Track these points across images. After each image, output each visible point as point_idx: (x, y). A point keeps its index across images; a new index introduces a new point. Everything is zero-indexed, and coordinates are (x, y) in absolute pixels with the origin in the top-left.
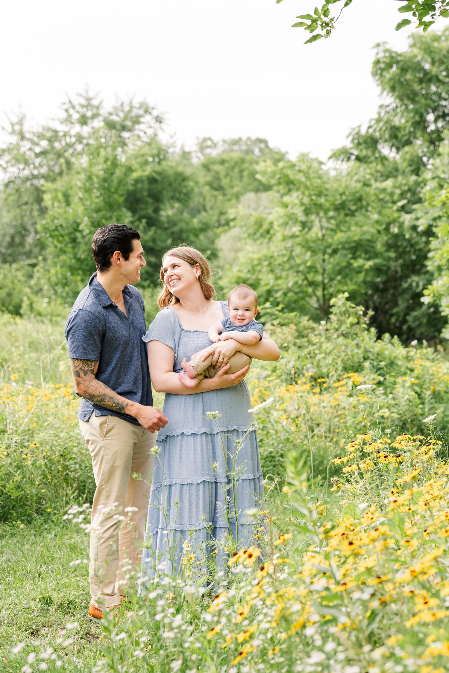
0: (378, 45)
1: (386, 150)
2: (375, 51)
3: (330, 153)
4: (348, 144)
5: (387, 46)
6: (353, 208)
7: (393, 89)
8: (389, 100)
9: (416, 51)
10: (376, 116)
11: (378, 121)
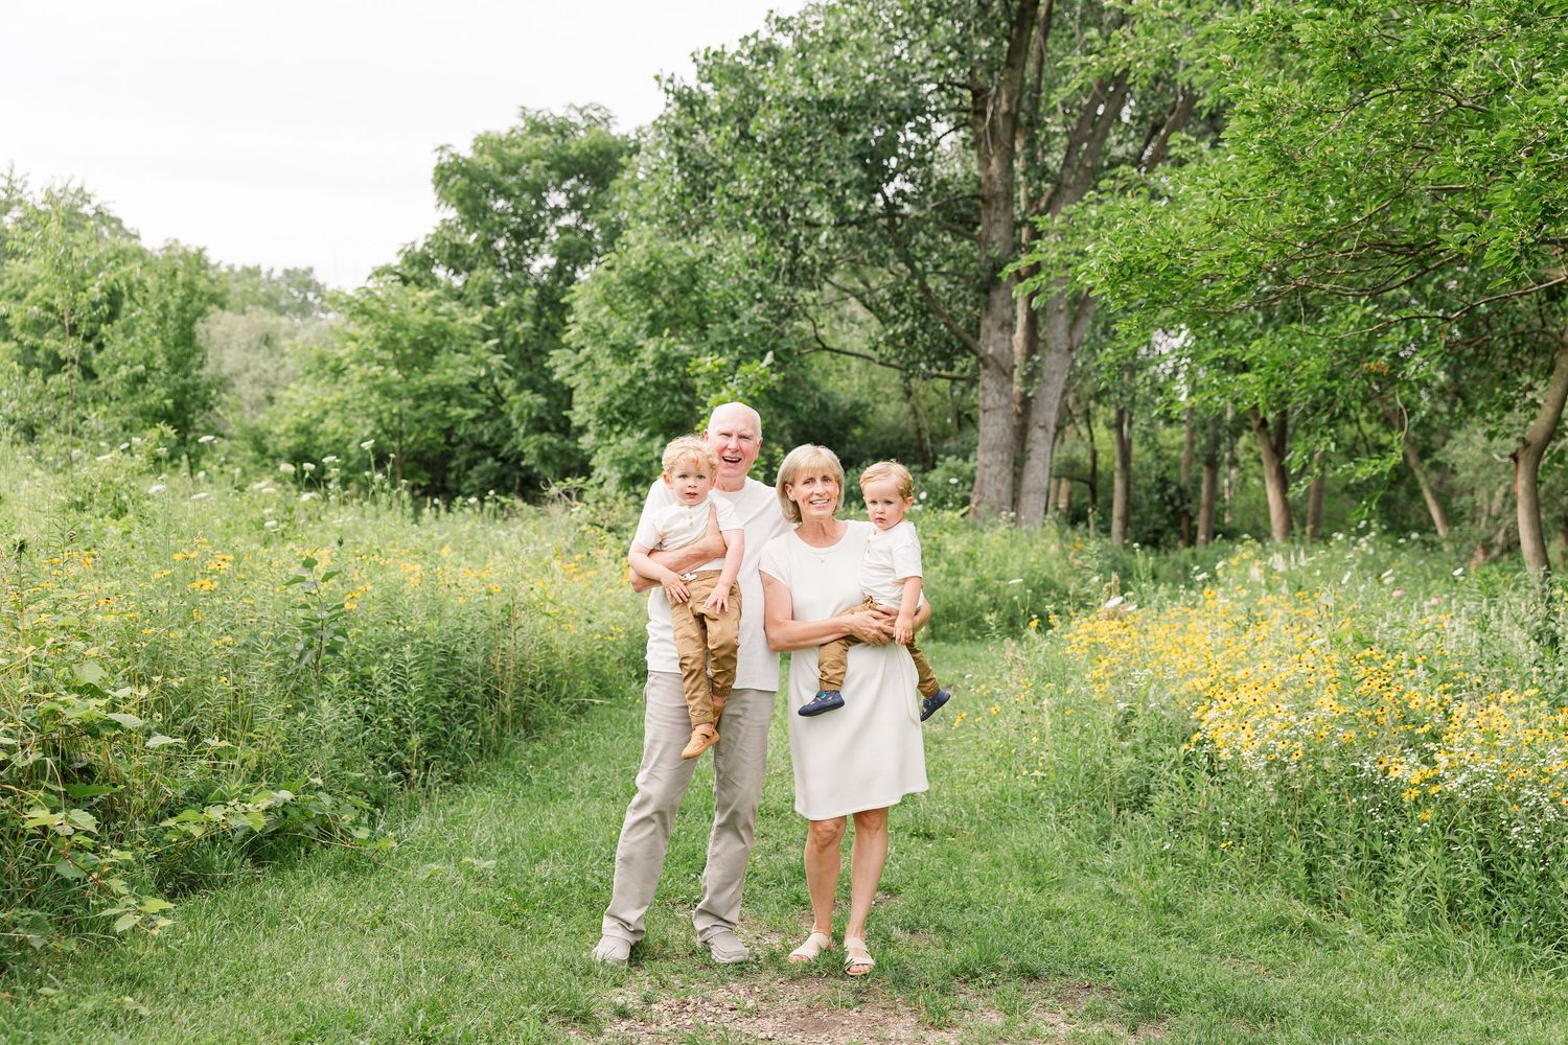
0: (442, 148)
1: (440, 272)
2: (438, 154)
3: (370, 272)
4: (396, 261)
5: (454, 151)
6: (435, 344)
7: (461, 201)
8: (452, 214)
9: (486, 157)
10: (433, 231)
11: (435, 237)
